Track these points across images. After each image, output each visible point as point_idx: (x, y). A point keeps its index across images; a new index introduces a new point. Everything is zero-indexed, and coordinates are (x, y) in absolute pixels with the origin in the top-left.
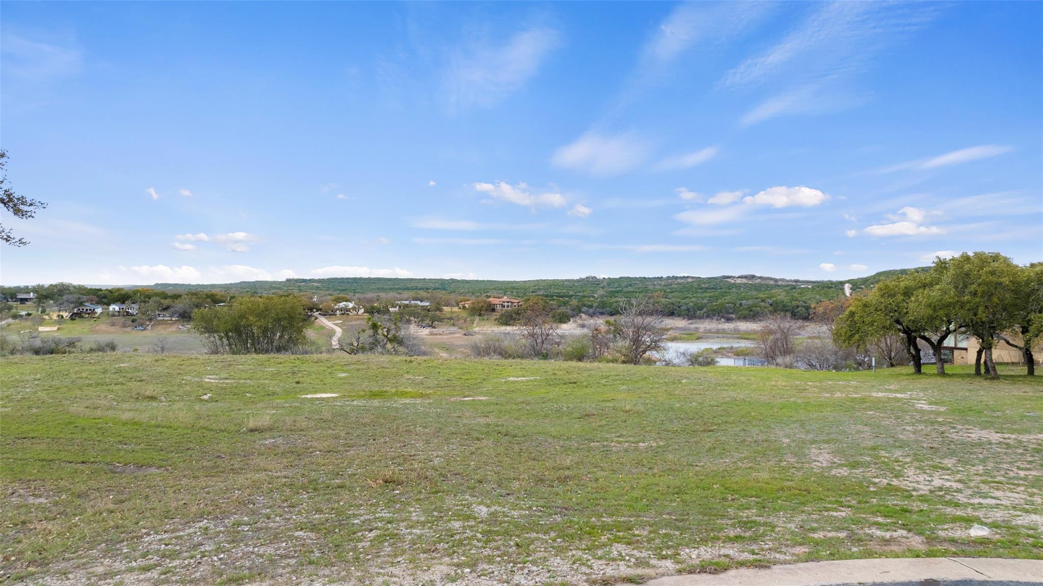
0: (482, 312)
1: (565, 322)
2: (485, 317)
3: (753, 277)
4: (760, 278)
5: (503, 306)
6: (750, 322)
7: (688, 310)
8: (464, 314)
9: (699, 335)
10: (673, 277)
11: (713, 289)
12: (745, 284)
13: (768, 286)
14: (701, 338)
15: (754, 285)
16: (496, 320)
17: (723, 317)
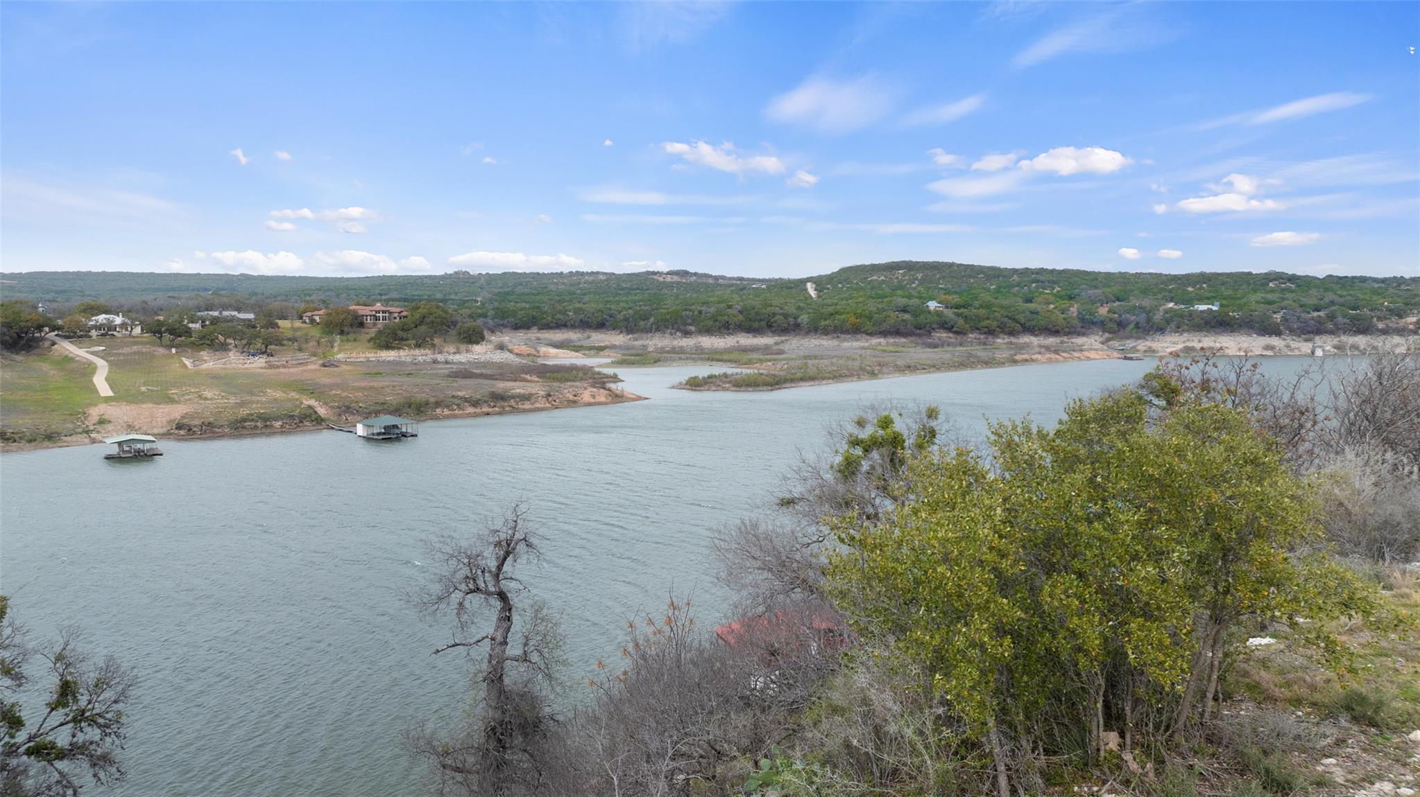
0: (346, 329)
1: (477, 343)
2: (351, 337)
3: (685, 273)
4: (695, 274)
5: (377, 319)
6: (716, 336)
7: (626, 320)
8: (315, 332)
9: (654, 356)
10: (577, 272)
11: (639, 289)
12: (678, 283)
13: (707, 285)
14: (659, 361)
15: (691, 284)
16: (369, 341)
17: (678, 330)
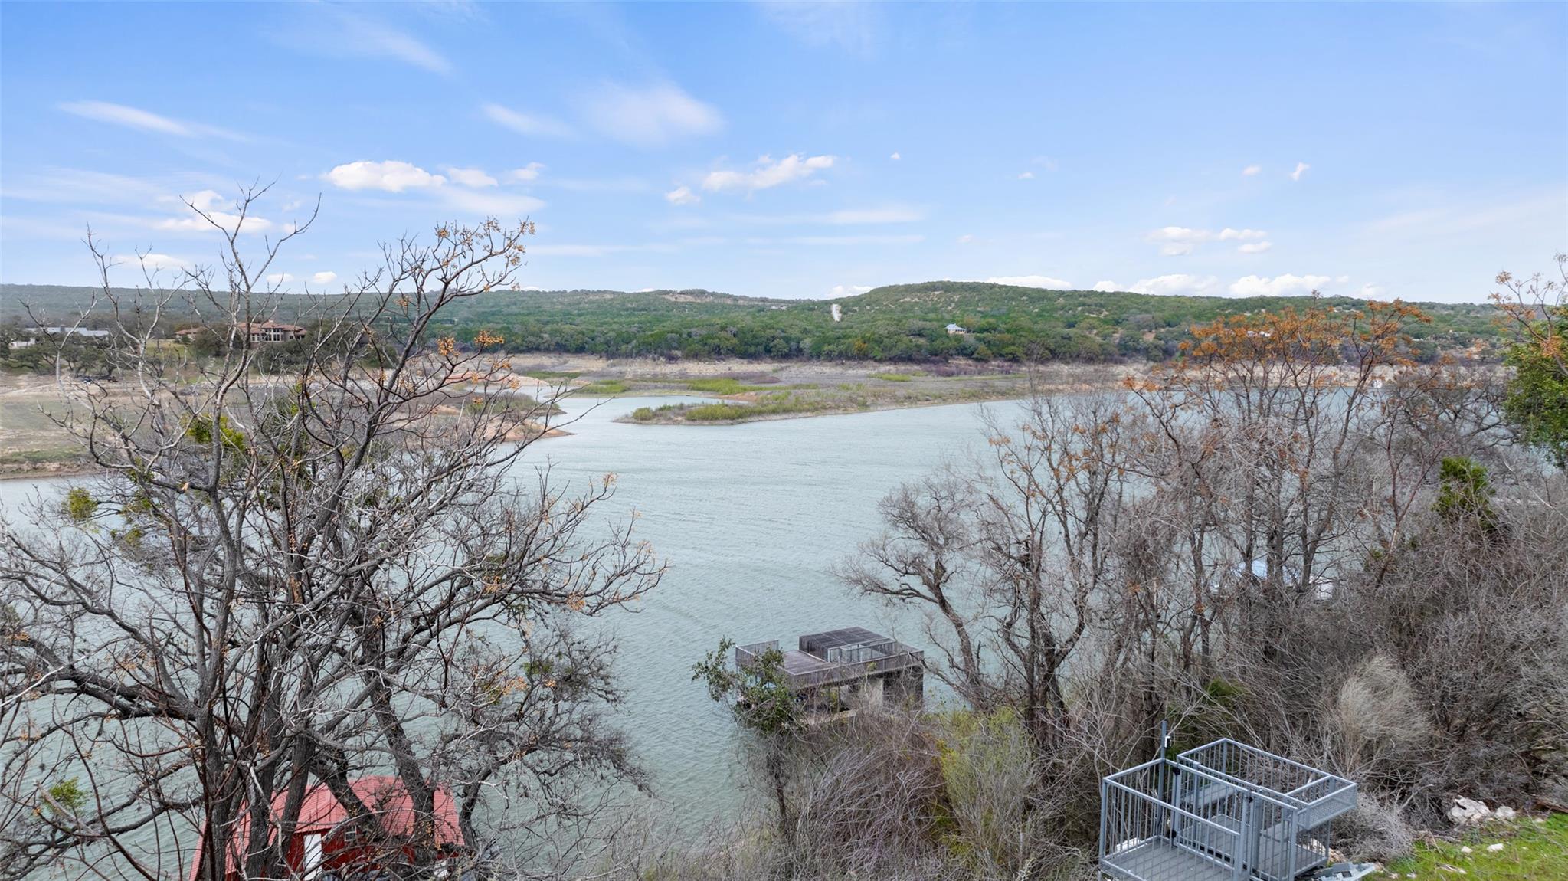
3: (702, 293)
4: (713, 294)
6: (704, 362)
9: (627, 384)
10: (583, 291)
11: (644, 310)
12: (691, 303)
13: (724, 307)
14: (629, 389)
15: (705, 305)
17: (662, 354)
